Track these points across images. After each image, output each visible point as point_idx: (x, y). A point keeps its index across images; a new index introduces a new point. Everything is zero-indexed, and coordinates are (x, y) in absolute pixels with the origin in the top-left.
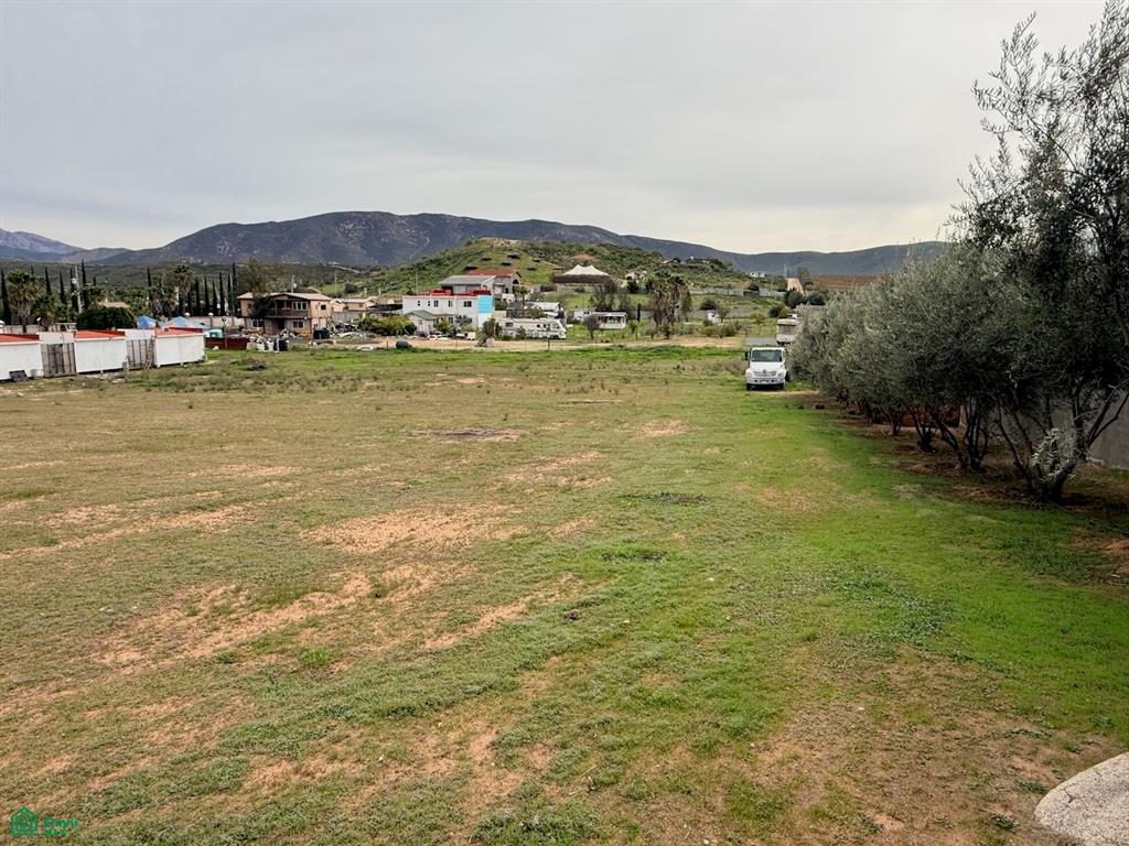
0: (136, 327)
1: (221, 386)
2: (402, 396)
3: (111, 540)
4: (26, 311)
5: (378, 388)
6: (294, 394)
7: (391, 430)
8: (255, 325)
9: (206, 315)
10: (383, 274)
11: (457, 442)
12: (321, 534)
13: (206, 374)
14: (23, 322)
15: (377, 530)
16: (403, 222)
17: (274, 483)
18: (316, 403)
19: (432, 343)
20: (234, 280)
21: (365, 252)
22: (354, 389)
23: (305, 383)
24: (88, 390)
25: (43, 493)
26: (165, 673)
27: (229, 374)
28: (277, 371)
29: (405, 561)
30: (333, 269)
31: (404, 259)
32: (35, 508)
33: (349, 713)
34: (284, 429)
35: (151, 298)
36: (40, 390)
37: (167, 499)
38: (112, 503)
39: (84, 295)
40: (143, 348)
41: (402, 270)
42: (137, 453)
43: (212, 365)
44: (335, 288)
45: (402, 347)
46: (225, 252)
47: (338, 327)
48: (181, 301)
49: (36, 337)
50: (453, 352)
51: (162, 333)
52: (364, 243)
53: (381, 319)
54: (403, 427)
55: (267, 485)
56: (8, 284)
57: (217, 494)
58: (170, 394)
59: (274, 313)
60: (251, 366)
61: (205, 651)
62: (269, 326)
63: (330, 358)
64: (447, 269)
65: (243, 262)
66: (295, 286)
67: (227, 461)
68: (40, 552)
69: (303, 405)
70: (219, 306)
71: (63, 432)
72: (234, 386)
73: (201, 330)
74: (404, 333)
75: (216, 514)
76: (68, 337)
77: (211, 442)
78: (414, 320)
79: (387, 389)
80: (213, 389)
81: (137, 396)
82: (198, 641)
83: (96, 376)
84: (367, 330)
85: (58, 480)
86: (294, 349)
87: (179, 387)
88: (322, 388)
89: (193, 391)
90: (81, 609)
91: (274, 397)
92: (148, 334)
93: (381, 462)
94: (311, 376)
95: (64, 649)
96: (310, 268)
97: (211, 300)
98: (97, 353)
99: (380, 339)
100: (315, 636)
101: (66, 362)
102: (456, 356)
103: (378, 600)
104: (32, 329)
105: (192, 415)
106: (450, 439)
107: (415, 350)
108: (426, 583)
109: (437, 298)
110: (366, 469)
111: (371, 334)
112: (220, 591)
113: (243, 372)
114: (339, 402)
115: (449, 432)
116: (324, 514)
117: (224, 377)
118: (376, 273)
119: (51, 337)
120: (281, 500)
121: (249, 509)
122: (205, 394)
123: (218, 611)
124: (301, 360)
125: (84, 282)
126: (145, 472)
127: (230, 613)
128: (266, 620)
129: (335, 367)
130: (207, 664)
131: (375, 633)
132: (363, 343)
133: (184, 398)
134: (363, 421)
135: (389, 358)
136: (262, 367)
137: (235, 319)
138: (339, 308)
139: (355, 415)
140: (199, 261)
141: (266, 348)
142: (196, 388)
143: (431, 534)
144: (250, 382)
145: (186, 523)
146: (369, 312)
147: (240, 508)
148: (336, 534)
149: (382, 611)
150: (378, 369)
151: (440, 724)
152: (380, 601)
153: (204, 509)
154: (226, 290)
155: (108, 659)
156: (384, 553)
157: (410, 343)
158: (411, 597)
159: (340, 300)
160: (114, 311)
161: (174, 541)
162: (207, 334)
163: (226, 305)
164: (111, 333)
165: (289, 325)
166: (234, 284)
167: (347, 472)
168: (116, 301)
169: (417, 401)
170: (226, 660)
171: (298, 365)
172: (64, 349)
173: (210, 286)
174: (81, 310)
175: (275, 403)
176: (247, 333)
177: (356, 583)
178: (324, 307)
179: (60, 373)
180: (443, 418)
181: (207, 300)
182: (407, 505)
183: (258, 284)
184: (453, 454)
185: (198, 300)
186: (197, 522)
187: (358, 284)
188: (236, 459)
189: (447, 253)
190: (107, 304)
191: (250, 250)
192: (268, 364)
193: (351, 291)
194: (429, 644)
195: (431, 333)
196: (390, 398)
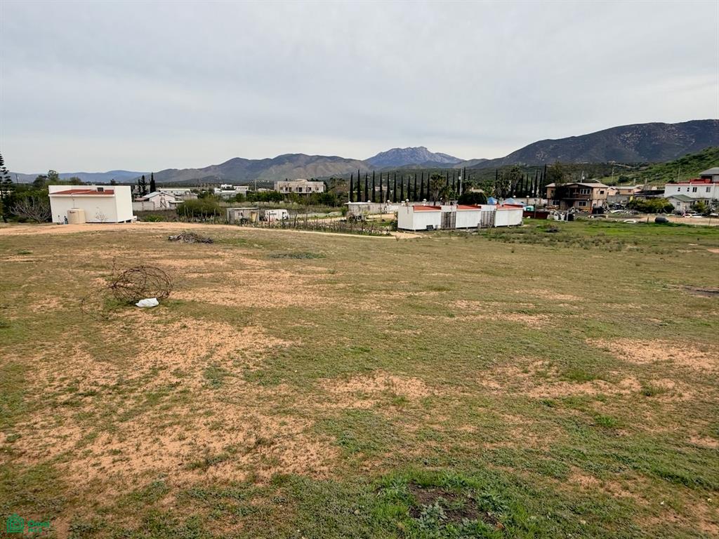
0: (486, 203)
1: (530, 240)
2: (657, 258)
3: (478, 320)
4: (436, 194)
5: (638, 250)
6: (575, 249)
7: (648, 281)
8: (554, 204)
9: (525, 197)
10: (650, 168)
11: (707, 297)
12: (601, 343)
13: (522, 233)
14: (434, 200)
15: (642, 349)
16: (673, 128)
17: (566, 305)
18: (591, 257)
19: (687, 220)
20: (545, 175)
21: (638, 153)
22: (619, 250)
23: (583, 243)
24: (460, 238)
25: (445, 290)
26: (515, 400)
27: (535, 234)
28: (565, 234)
29: (667, 376)
30: (612, 166)
31: (668, 157)
32: (442, 297)
33: (636, 465)
34: (570, 272)
35: (496, 187)
36: (438, 236)
37: (505, 303)
38: (477, 300)
39: (463, 185)
40: (489, 216)
41: (667, 164)
42: (486, 275)
43: (525, 228)
44: (611, 179)
45: (659, 222)
46: (541, 158)
47: (610, 206)
48: (512, 189)
49: (440, 208)
50: (706, 227)
51: (500, 208)
52: (638, 147)
53: (645, 201)
54: (658, 280)
55: (561, 305)
56: (431, 180)
57: (532, 306)
58: (500, 243)
59: (567, 196)
60: (549, 230)
61: (535, 394)
62: (563, 204)
63: (603, 227)
64: (709, 162)
65: (551, 164)
66: (583, 178)
67: (535, 286)
68: (447, 319)
69: (582, 257)
70: (533, 192)
71: (451, 259)
72: (537, 241)
73: (522, 206)
74: (663, 211)
75: (532, 317)
76: (454, 208)
77: (525, 274)
78: (673, 203)
79: (645, 251)
80: (525, 242)
81: (484, 243)
82: (529, 389)
83: (464, 230)
84: (632, 208)
85: (451, 284)
86: (578, 220)
87: (506, 240)
88: (595, 247)
89: (513, 242)
90: (469, 353)
91: (562, 250)
92: (493, 208)
93: (642, 303)
94: (587, 238)
95: (463, 371)
96: (595, 166)
97: (529, 188)
98: (468, 218)
99: (642, 215)
100: (603, 407)
101: (451, 222)
102: (707, 231)
103: (648, 397)
104: (438, 204)
105: (514, 257)
106: (700, 294)
107: (671, 225)
108: (687, 396)
109: (695, 185)
110: (630, 306)
111: (636, 211)
112: (540, 363)
113: (544, 233)
114: (608, 257)
115: (699, 289)
116: (601, 331)
117: (532, 235)
118: (644, 168)
119: (446, 208)
120: (571, 316)
121: (552, 318)
122: (521, 245)
123: (540, 374)
124: (581, 227)
125: (465, 178)
126: (492, 286)
127: (548, 377)
128: (570, 388)
129: (605, 234)
130: (538, 404)
131: (648, 419)
132: (629, 218)
133: (509, 246)
134: (626, 272)
135: (648, 229)
136: (556, 231)
137: (542, 200)
138: (612, 193)
139: (620, 268)
140: (524, 164)
141: (560, 218)
142: (516, 241)
143: (688, 362)
144: (547, 239)
145: (516, 319)
146: (635, 196)
147: (546, 317)
148: (612, 346)
149: (653, 406)
150: (639, 237)
151: (709, 499)
152: (650, 399)
153: (526, 313)
154: (538, 182)
155: (484, 383)
156: (649, 366)
157: (667, 219)
158: (674, 403)
159: (614, 188)
160: (477, 194)
161: (511, 328)
162: (525, 209)
163: (538, 191)
164: (474, 206)
165: (577, 204)
166: (545, 177)
167: (616, 306)
168: (478, 189)
169: (670, 263)
170: (549, 404)
171: (579, 231)
172: (452, 215)
173: (529, 179)
174: (460, 194)
175: (563, 254)
176: (548, 209)
177: (630, 381)
178: (602, 192)
179: (448, 228)
180: (694, 277)
181: (526, 188)
182: (666, 337)
183: (559, 177)
184: (703, 306)
185: (522, 187)
186: (522, 320)
187: (629, 176)
188: (542, 287)
189: (711, 150)
190: (473, 190)
191: (556, 156)
192: (560, 229)
193: (623, 181)
194: (694, 440)
195: (687, 213)
196: (647, 258)
